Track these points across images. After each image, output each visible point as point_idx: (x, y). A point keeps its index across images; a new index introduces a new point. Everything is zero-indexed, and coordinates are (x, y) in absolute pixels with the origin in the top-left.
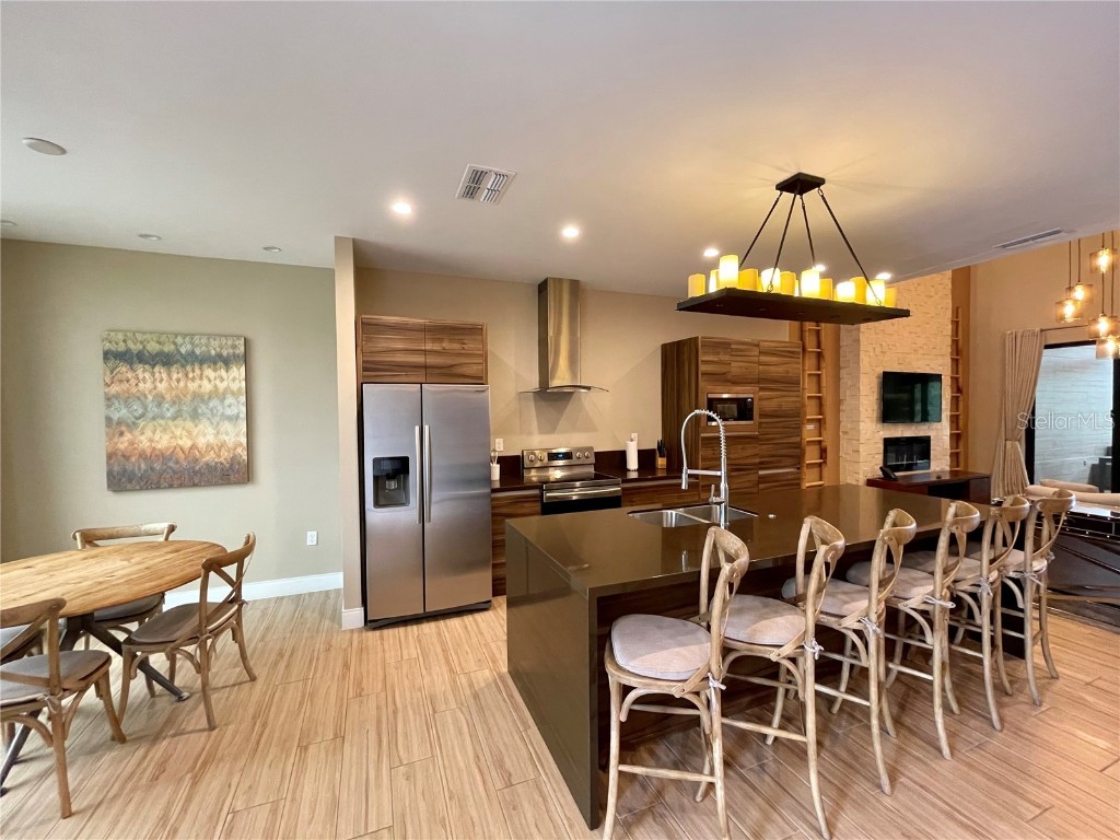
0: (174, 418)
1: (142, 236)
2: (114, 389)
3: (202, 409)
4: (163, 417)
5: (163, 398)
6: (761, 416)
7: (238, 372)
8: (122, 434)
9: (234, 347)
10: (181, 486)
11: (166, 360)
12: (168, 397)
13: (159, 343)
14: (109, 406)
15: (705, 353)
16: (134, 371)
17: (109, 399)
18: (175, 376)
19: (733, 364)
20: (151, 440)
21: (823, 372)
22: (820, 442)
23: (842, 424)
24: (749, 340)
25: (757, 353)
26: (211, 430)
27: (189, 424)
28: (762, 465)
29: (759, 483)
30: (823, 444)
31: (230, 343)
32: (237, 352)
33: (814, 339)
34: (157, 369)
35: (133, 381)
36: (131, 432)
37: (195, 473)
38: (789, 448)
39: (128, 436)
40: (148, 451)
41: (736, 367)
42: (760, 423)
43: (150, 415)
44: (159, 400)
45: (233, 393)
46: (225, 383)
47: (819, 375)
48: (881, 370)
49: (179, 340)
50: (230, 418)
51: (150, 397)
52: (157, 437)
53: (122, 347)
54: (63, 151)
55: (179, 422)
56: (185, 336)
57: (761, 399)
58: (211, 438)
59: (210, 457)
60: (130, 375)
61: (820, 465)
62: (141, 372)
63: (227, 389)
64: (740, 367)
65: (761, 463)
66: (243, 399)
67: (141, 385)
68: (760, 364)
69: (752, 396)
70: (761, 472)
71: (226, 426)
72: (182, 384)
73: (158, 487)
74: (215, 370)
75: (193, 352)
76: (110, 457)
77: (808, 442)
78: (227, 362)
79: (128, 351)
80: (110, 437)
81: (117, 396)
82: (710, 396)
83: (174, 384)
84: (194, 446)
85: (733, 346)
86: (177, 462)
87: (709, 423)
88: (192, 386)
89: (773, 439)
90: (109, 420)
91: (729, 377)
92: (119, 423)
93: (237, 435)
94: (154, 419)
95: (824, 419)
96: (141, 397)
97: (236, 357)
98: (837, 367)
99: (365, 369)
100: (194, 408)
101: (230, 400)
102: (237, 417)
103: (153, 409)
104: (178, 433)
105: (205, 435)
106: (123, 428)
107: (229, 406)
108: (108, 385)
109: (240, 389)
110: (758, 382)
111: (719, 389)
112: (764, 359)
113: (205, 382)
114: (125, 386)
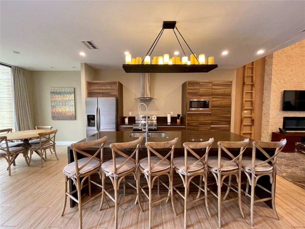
0: (62, 105)
1: (52, 68)
2: (52, 99)
3: (67, 104)
4: (60, 105)
5: (60, 101)
6: (212, 107)
7: (73, 95)
8: (54, 108)
9: (72, 90)
10: (63, 120)
11: (60, 93)
12: (61, 101)
13: (59, 90)
14: (51, 103)
15: (189, 86)
16: (55, 96)
17: (51, 101)
18: (62, 97)
19: (200, 89)
20: (58, 110)
21: (254, 92)
22: (251, 117)
23: (263, 111)
24: (208, 81)
25: (211, 86)
26: (68, 108)
27: (64, 107)
28: (212, 124)
29: (211, 129)
30: (253, 118)
31: (71, 89)
32: (73, 91)
33: (250, 79)
34: (59, 95)
35: (55, 98)
36: (55, 108)
37: (66, 117)
38: (223, 118)
39: (54, 109)
40: (58, 112)
41: (202, 90)
42: (212, 109)
43: (58, 105)
44: (59, 102)
45: (72, 100)
46: (70, 98)
47: (252, 93)
48: (283, 90)
49: (62, 89)
50: (71, 106)
51: (58, 101)
52: (59, 109)
53: (53, 91)
54: (19, 53)
55: (63, 106)
56: (63, 88)
57: (212, 101)
58: (68, 110)
59: (68, 114)
60: (55, 97)
61: (251, 125)
62: (56, 96)
63: (71, 99)
64: (204, 90)
65: (212, 123)
66: (74, 101)
67: (56, 99)
68: (212, 89)
69: (209, 100)
70: (212, 126)
71: (71, 107)
72: (63, 98)
73: (59, 120)
74: (69, 95)
75: (65, 91)
76: (52, 113)
77: (244, 117)
78: (71, 93)
79: (54, 92)
80: (52, 109)
81: (53, 101)
82: (191, 100)
83: (62, 98)
84: (65, 111)
85: (200, 84)
86: (63, 115)
87: (190, 109)
88: (65, 99)
89: (218, 115)
90: (52, 106)
91: (199, 94)
92: (53, 106)
93: (73, 109)
94: (59, 105)
95: (253, 109)
96: (56, 101)
97: (72, 92)
98: (262, 90)
99: (89, 94)
100: (65, 103)
101: (71, 102)
102: (73, 105)
103: (58, 104)
104: (63, 108)
105: (67, 109)
106: (54, 107)
107: (71, 103)
108: (51, 99)
109: (73, 99)
110: (211, 96)
111: (194, 98)
112: (213, 87)
113: (67, 98)
114: (54, 99)
